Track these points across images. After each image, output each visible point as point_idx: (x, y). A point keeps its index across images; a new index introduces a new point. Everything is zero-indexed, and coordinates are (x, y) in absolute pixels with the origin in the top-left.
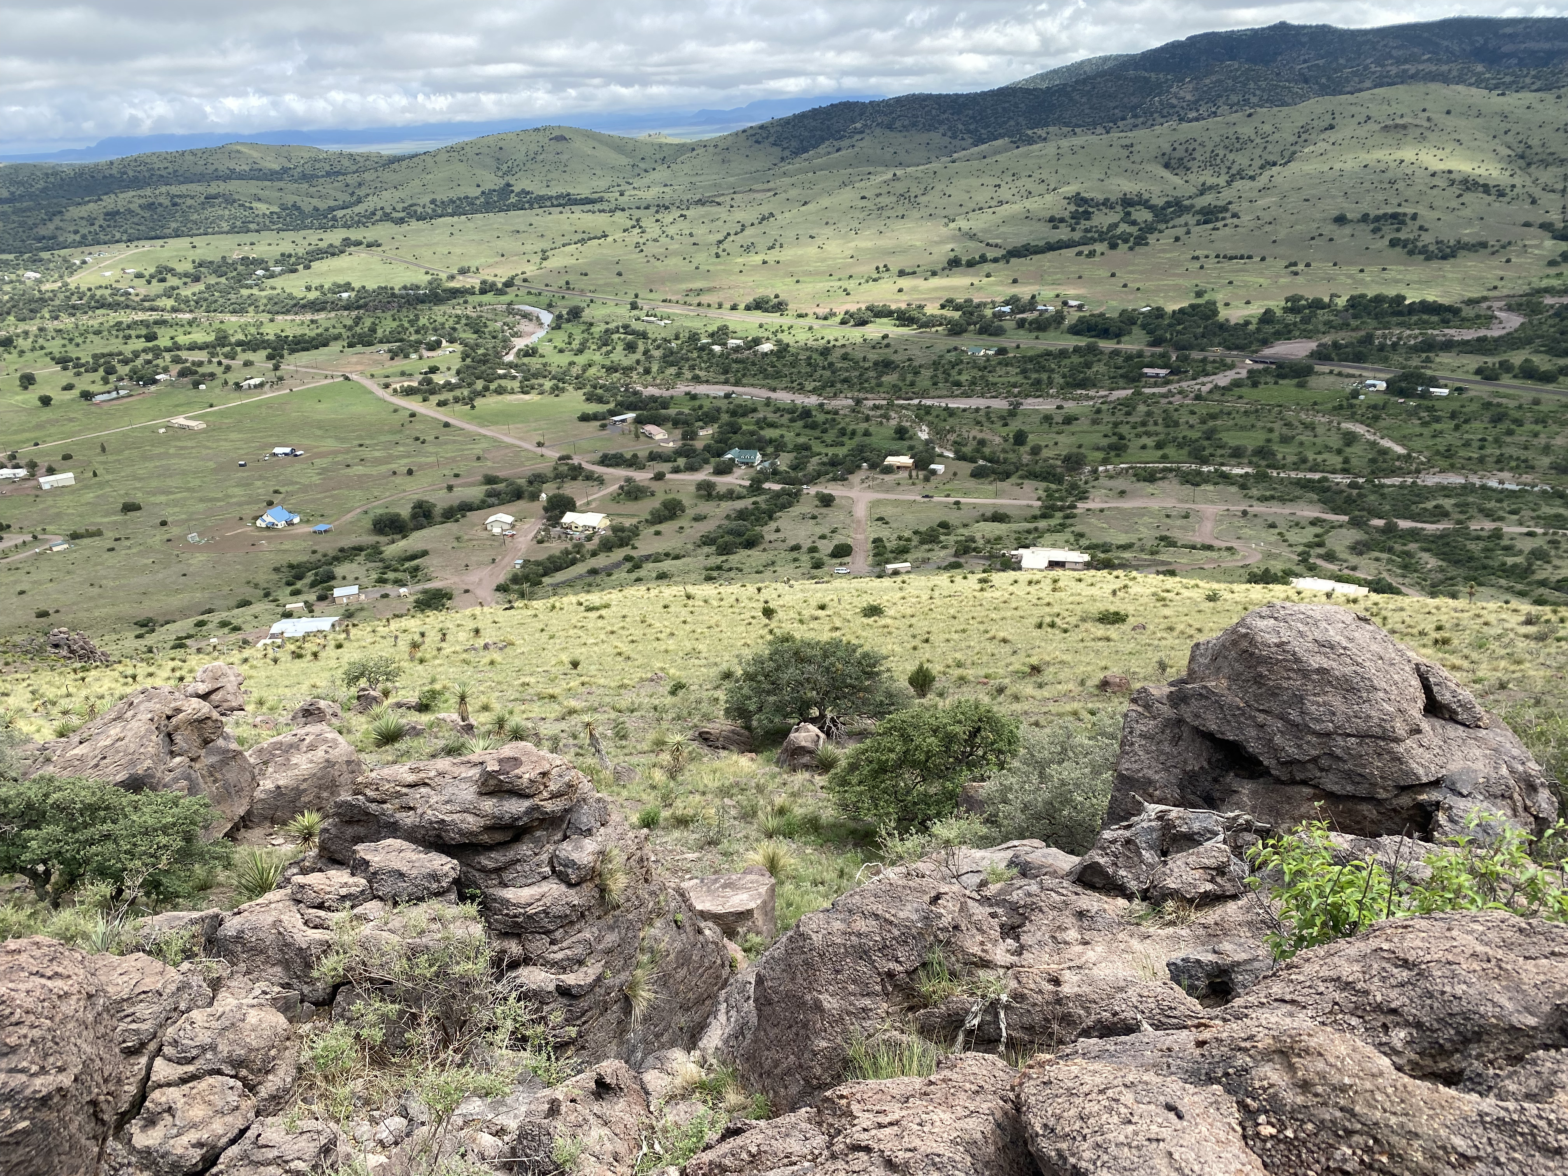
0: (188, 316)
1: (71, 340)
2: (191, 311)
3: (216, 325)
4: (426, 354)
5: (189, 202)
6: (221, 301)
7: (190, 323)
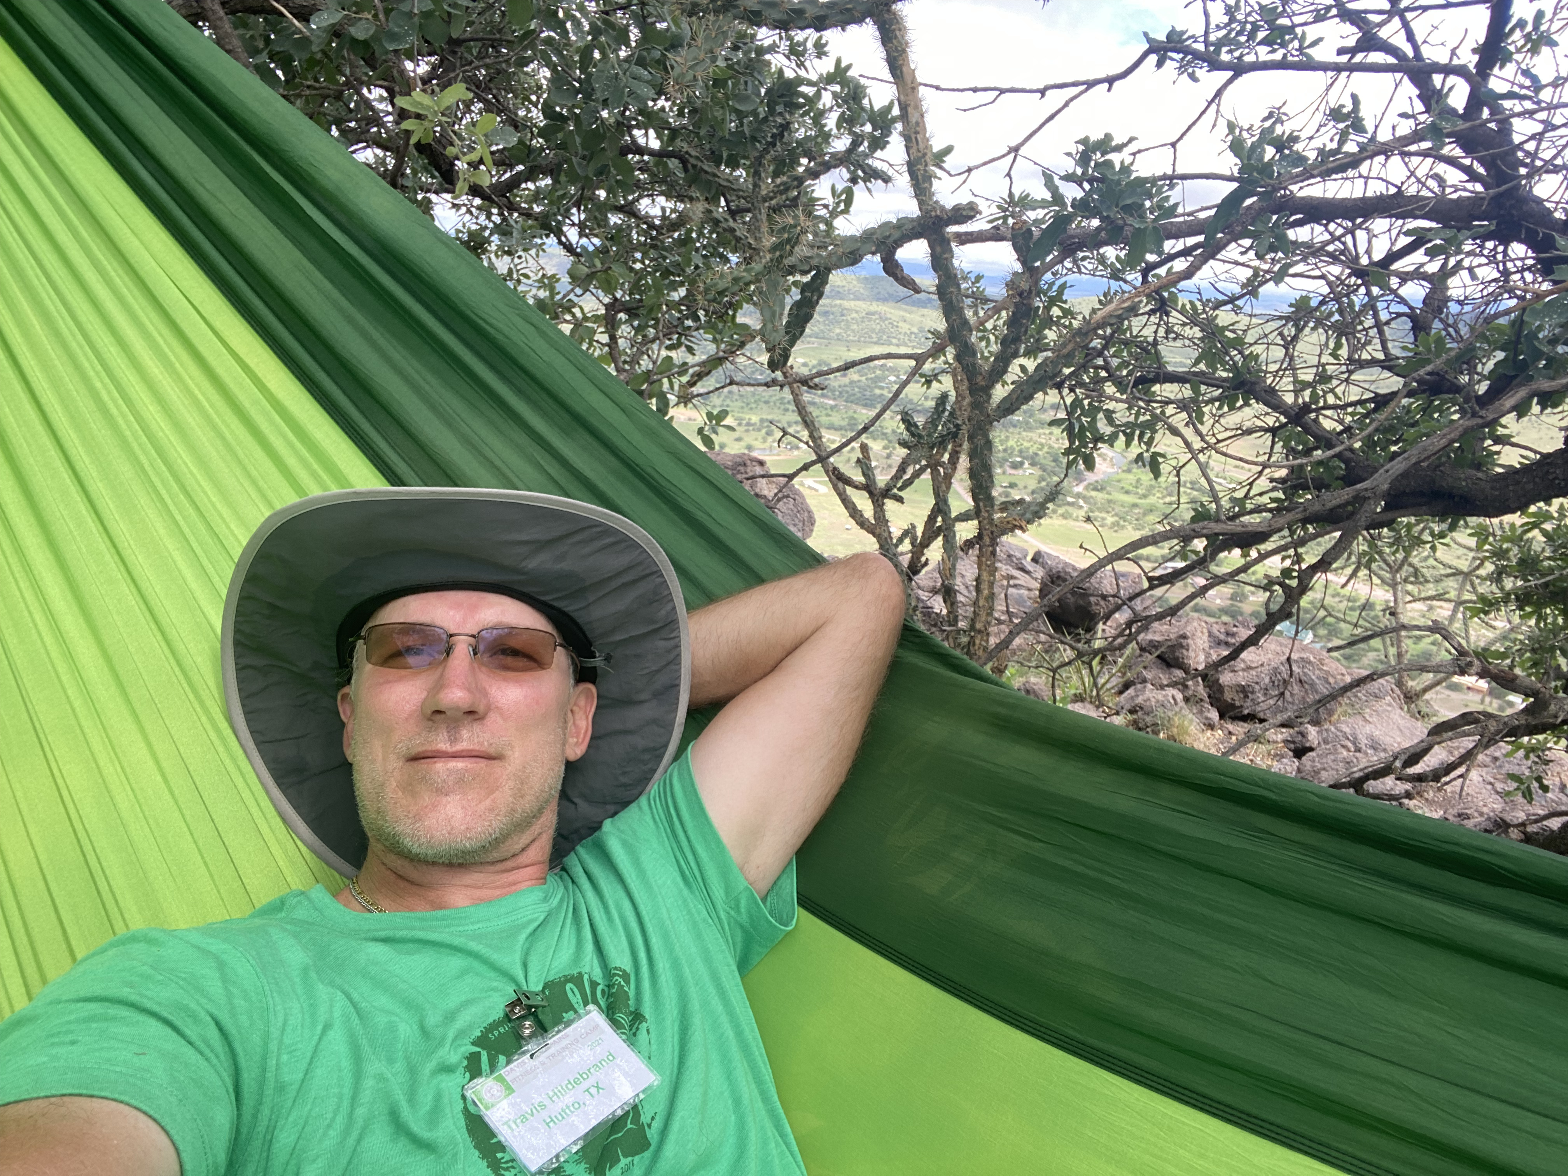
0: (831, 402)
1: (748, 404)
2: (834, 399)
3: (850, 413)
4: (1010, 471)
5: (854, 315)
6: (859, 395)
7: (832, 408)
